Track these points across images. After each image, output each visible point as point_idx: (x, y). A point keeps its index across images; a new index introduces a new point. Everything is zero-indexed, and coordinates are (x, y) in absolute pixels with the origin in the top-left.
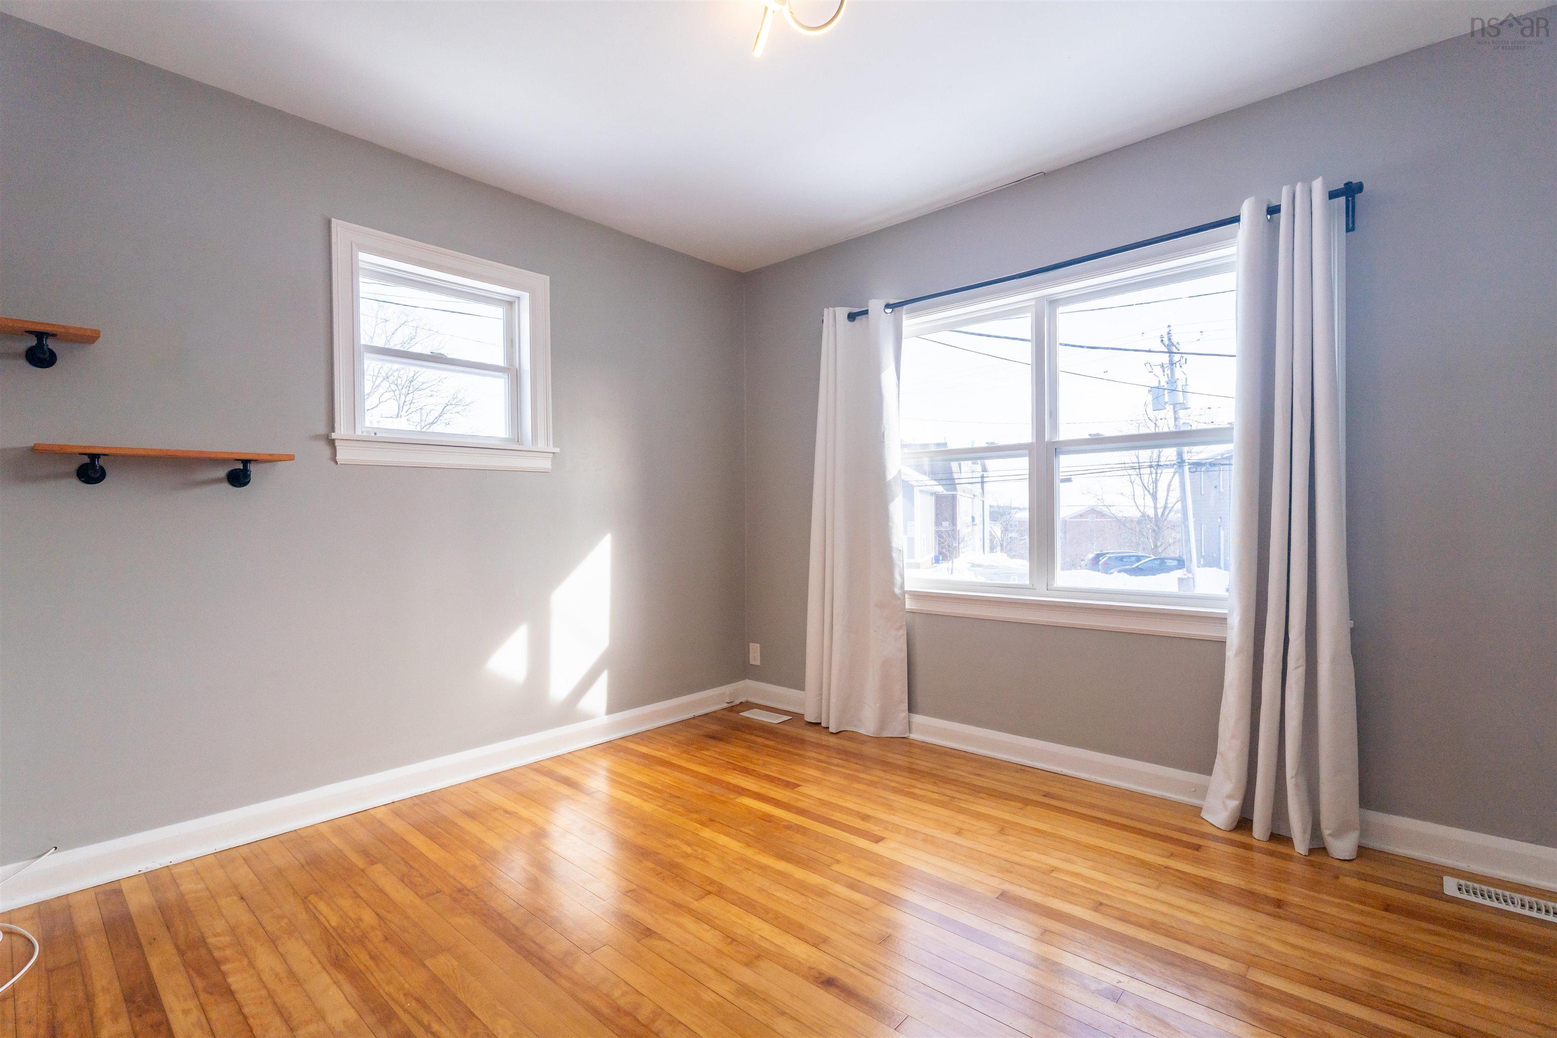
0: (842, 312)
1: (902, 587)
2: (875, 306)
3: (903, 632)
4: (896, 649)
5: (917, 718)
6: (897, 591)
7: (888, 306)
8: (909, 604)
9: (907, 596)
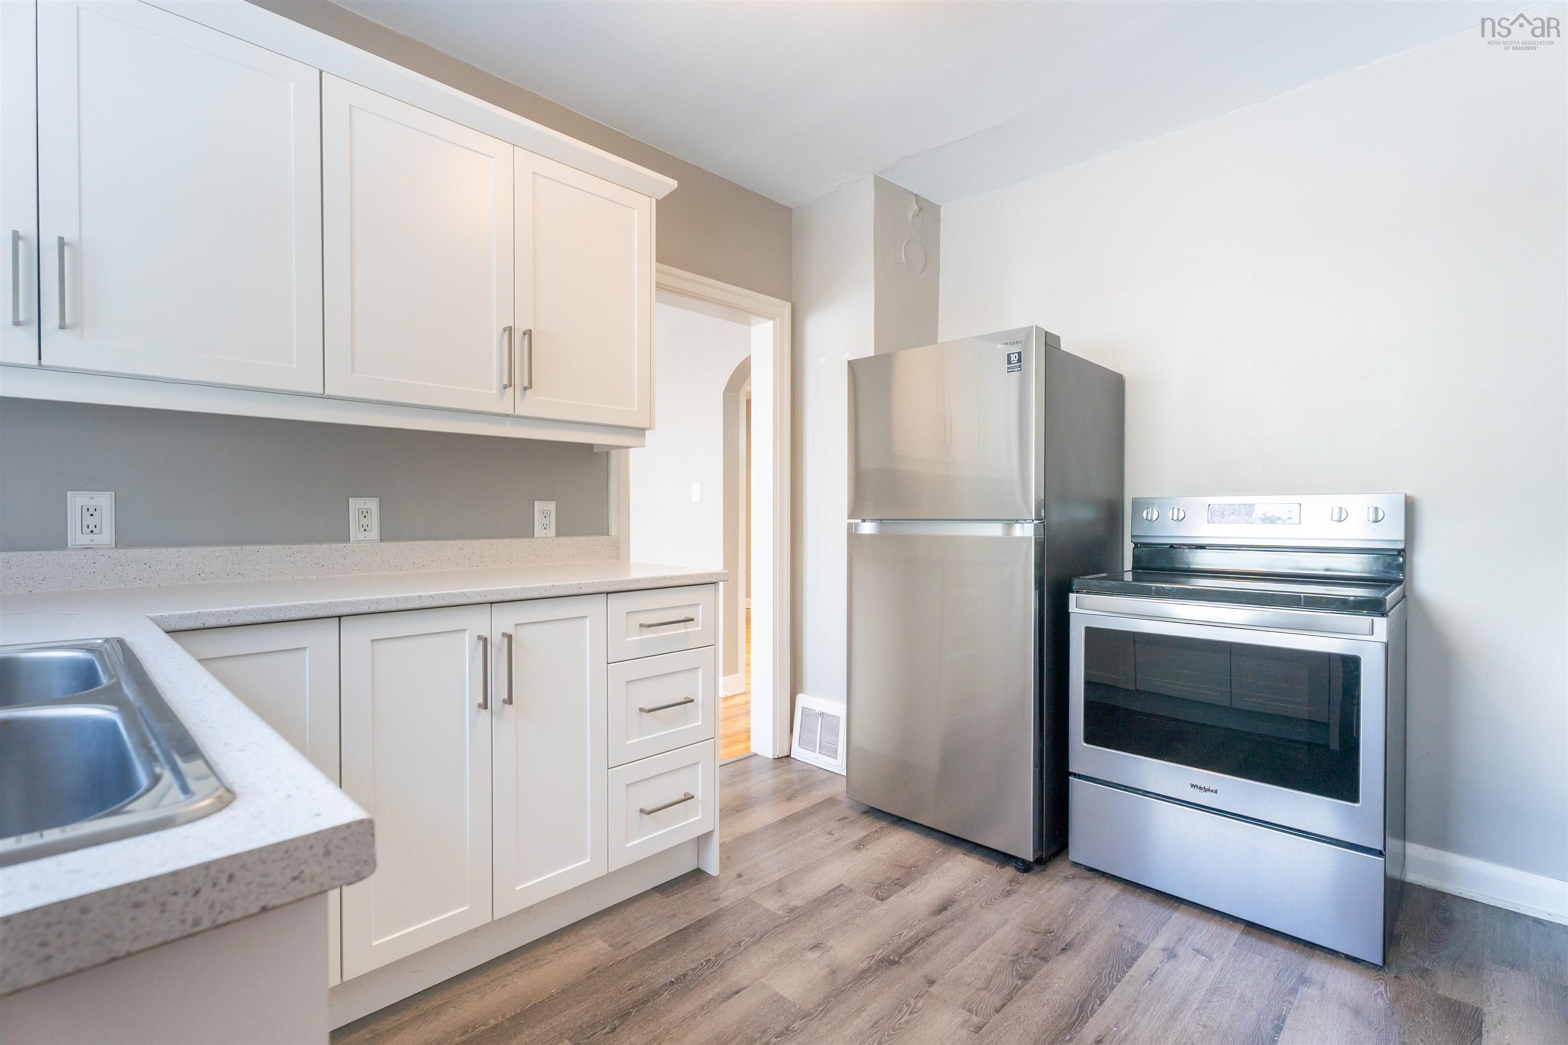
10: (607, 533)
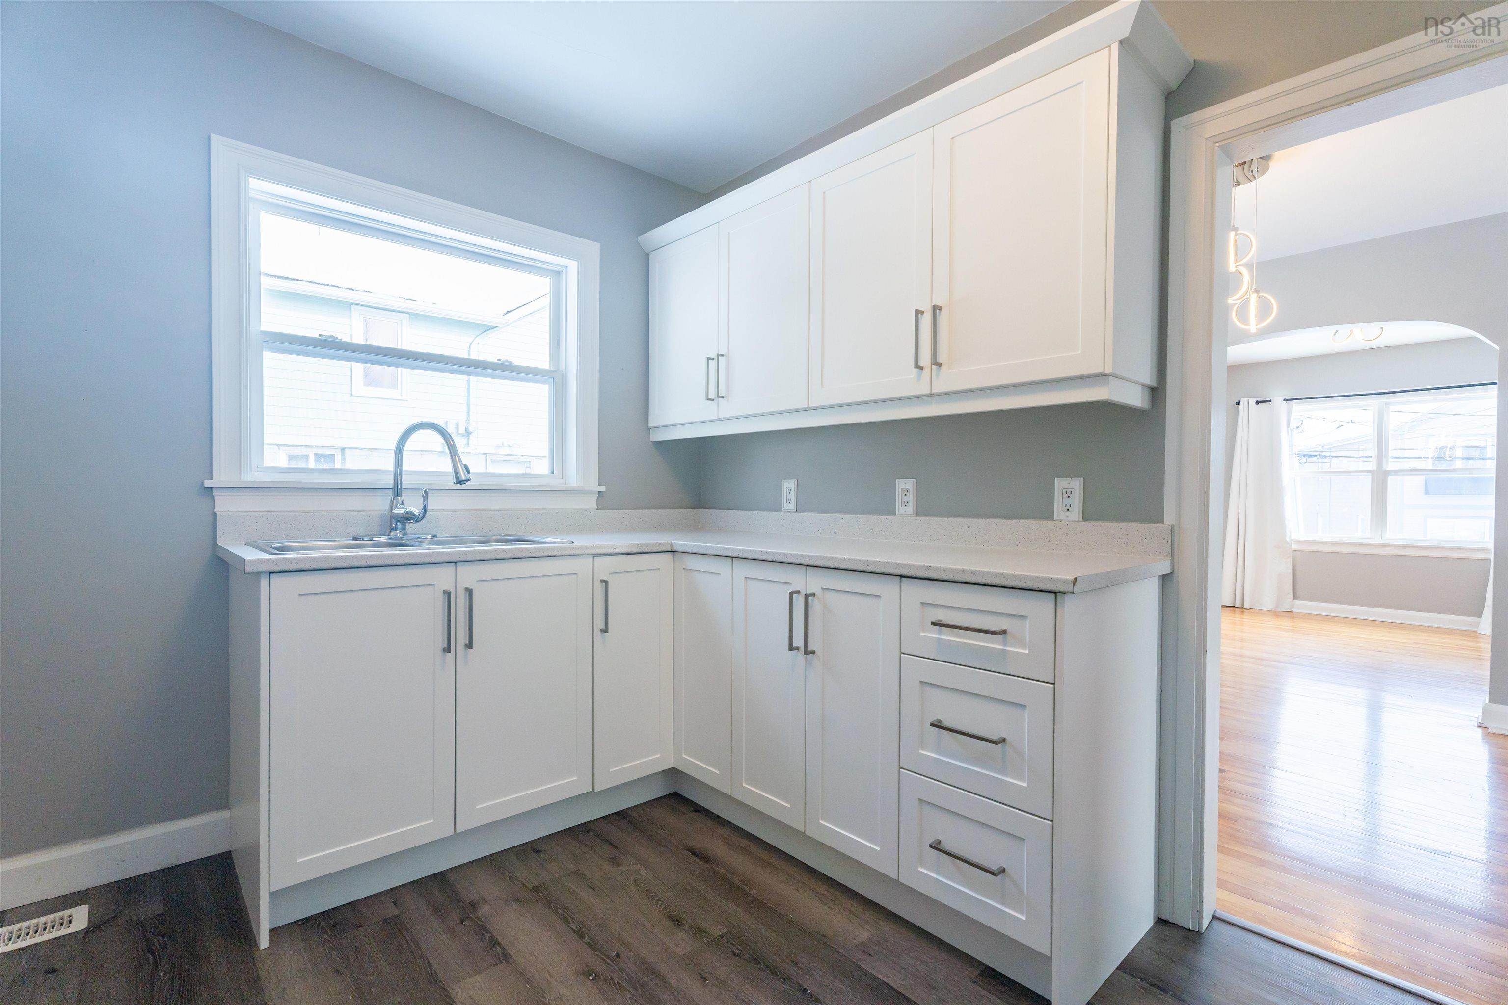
0: (1253, 401)
1: (1290, 537)
2: (1278, 401)
3: (1291, 560)
4: (1286, 568)
5: (1297, 602)
6: (1288, 539)
7: (1285, 400)
8: (1294, 546)
9: (1293, 542)
10: (1158, 518)
